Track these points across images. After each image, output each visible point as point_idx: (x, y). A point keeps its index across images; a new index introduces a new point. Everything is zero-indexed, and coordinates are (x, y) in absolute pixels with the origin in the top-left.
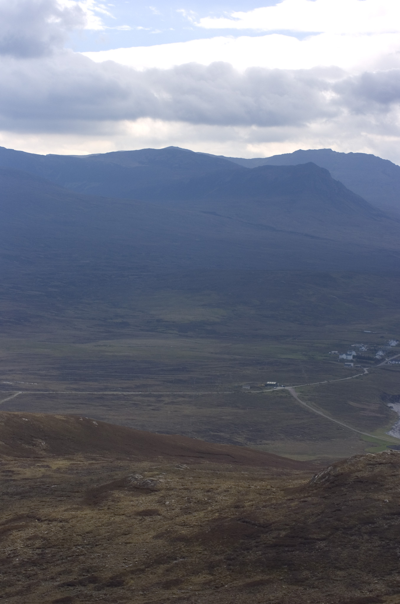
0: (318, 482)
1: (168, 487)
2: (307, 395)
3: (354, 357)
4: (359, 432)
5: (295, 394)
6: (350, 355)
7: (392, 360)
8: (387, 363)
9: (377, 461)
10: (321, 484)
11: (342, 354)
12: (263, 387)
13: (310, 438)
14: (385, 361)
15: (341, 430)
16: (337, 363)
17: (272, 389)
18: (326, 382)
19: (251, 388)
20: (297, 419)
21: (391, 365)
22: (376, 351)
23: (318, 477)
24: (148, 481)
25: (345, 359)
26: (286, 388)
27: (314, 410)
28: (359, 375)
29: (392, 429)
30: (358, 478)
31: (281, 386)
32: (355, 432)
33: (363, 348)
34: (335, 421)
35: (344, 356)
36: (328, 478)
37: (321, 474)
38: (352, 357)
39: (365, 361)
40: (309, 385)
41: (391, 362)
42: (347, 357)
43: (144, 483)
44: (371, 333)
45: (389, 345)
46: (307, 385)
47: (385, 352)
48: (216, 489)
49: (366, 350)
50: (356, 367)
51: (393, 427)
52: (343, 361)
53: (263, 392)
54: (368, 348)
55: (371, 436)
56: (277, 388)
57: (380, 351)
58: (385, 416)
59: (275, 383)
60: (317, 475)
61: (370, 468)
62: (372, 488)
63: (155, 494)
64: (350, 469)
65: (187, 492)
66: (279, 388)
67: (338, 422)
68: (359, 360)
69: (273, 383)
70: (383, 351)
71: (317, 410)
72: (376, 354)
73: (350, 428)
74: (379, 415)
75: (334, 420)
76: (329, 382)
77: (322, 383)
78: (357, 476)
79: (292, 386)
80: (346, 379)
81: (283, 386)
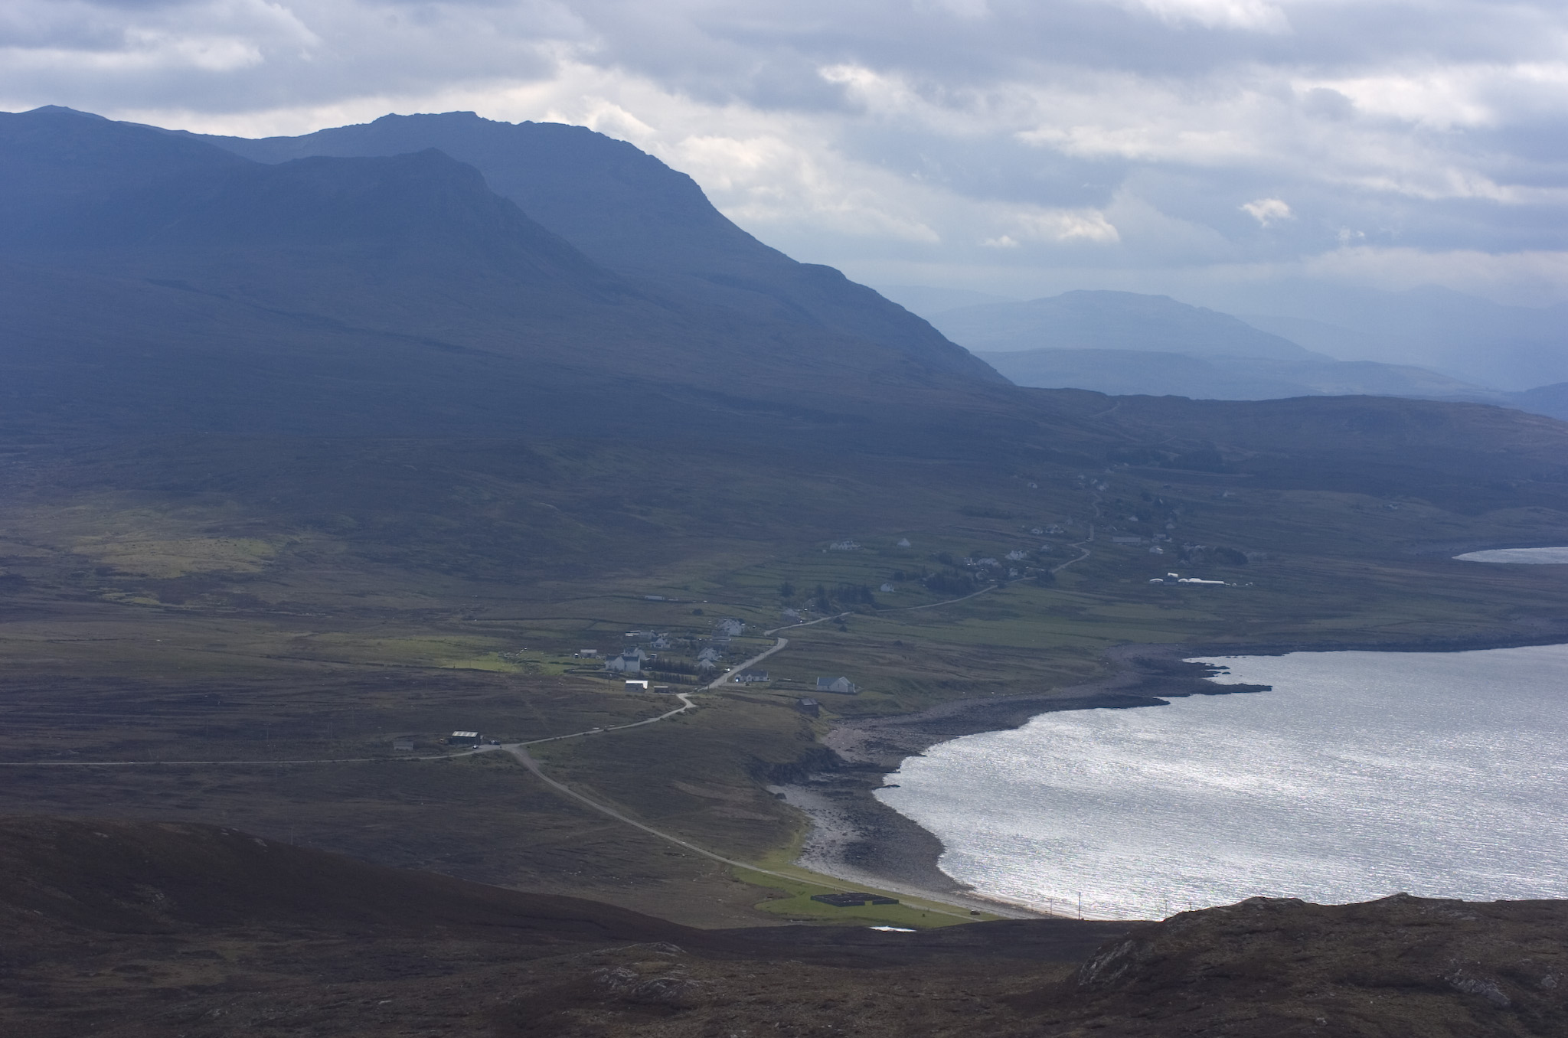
0: (1103, 980)
1: (715, 998)
2: (563, 767)
3: (643, 665)
4: (725, 860)
5: (532, 764)
6: (636, 659)
7: (744, 673)
8: (730, 680)
9: (1242, 926)
10: (1113, 983)
11: (614, 658)
12: (447, 744)
13: (604, 878)
14: (726, 674)
15: (676, 855)
16: (607, 681)
17: (470, 751)
18: (597, 730)
19: (416, 747)
20: (556, 827)
21: (744, 685)
22: (695, 649)
23: (1097, 966)
24: (658, 984)
25: (622, 671)
26: (505, 747)
27: (595, 805)
28: (677, 713)
29: (805, 851)
30: (1213, 967)
31: (490, 743)
32: (714, 860)
33: (660, 641)
34: (656, 832)
35: (618, 663)
36: (1129, 968)
37: (1104, 959)
38: (639, 666)
39: (676, 674)
40: (558, 738)
41: (741, 679)
42: (626, 666)
43: (647, 989)
44: (665, 601)
45: (726, 634)
46: (555, 740)
47: (720, 652)
48: (843, 1001)
49: (668, 646)
50: (657, 691)
51: (805, 846)
52: (618, 675)
53: (449, 759)
54: (671, 642)
55: (759, 870)
56: (480, 747)
57: (708, 648)
58: (776, 818)
59: (474, 735)
60: (1093, 962)
61: (1230, 941)
62: (1262, 991)
63: (688, 1017)
64: (1182, 945)
65: (770, 1009)
66: (485, 748)
67: (663, 835)
68: (658, 673)
69: (468, 734)
70: (717, 648)
71: (602, 805)
72: (699, 657)
73: (696, 849)
74: (760, 817)
75: (651, 830)
76: (606, 730)
77: (590, 732)
78: (1209, 964)
79: (518, 743)
80: (645, 724)
81: (496, 744)
